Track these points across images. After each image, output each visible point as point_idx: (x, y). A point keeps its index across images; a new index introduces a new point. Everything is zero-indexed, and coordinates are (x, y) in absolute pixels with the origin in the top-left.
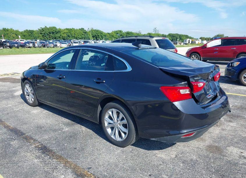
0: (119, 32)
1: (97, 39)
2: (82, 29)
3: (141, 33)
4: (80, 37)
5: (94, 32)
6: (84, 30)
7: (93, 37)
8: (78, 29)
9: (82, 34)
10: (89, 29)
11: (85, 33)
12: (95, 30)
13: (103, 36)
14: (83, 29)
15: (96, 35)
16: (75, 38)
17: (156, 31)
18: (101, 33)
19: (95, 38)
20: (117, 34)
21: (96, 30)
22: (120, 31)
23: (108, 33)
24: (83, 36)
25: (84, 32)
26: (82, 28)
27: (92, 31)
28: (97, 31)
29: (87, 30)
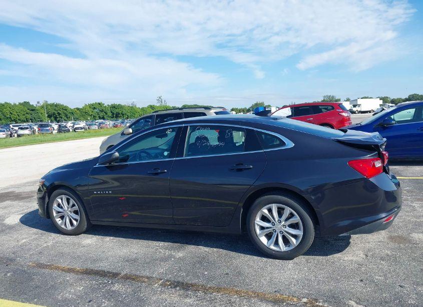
0: (97, 107)
1: (58, 119)
2: (26, 104)
3: (136, 106)
4: (23, 118)
5: (49, 107)
6: (29, 105)
7: (49, 116)
8: (17, 104)
9: (27, 113)
10: (38, 102)
11: (33, 110)
12: (52, 105)
13: (68, 113)
14: (28, 103)
15: (54, 114)
16: (12, 121)
17: (162, 102)
18: (65, 109)
19: (53, 118)
20: (95, 108)
21: (54, 104)
22: (99, 104)
23: (78, 109)
24: (29, 116)
25: (31, 108)
26: (25, 102)
27: (47, 106)
28: (56, 106)
29: (35, 106)
